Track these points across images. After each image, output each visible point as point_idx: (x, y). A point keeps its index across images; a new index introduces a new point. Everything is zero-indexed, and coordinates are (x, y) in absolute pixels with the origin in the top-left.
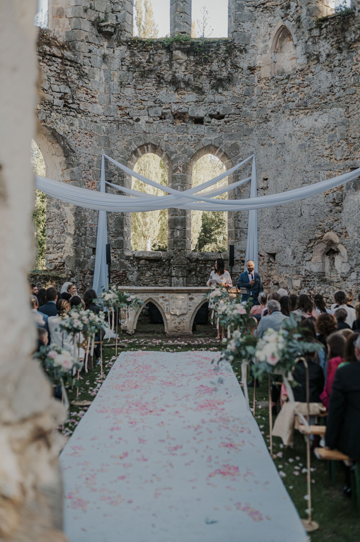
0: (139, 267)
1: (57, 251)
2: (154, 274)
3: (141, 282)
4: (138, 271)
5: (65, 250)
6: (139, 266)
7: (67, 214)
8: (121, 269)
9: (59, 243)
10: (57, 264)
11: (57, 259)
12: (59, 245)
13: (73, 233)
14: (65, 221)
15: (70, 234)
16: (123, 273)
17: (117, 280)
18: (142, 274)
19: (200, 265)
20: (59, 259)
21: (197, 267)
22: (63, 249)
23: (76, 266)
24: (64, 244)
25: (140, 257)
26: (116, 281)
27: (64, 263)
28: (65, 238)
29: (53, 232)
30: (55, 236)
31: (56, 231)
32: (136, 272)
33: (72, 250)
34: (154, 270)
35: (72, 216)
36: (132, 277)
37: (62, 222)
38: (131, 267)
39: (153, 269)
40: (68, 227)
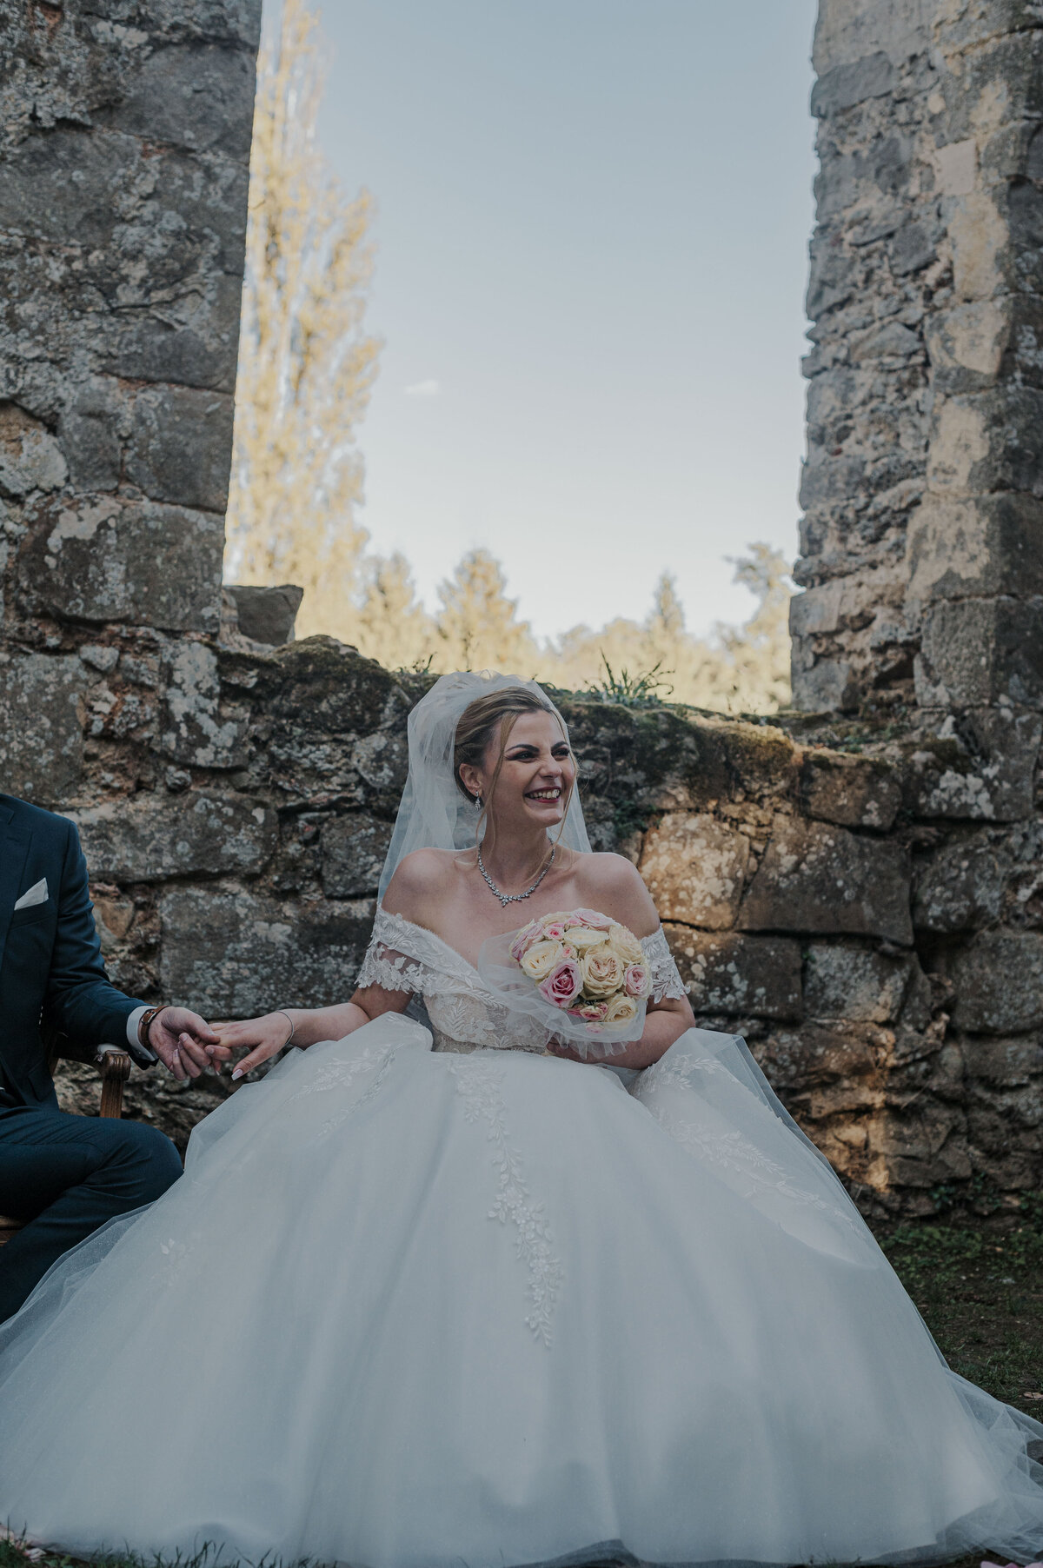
1: (867, 554)
5: (921, 536)
7: (949, 210)
9: (885, 480)
10: (859, 664)
11: (865, 621)
12: (883, 499)
13: (984, 361)
14: (931, 276)
15: (963, 382)
20: (882, 614)
22: (914, 525)
23: (1002, 666)
24: (916, 483)
27: (912, 647)
28: (925, 424)
29: (850, 386)
30: (861, 418)
31: (866, 378)
33: (977, 525)
35: (992, 209)
37: (910, 287)
40: (954, 318)
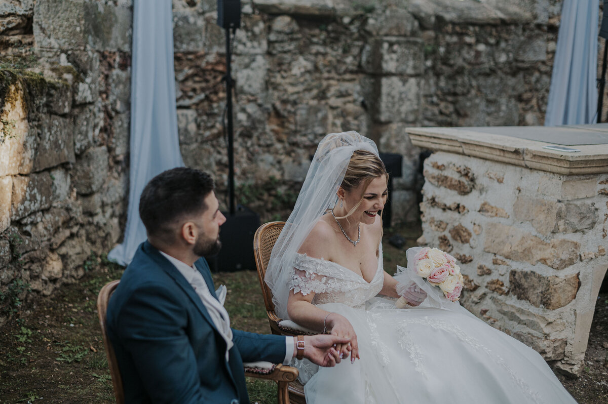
0: (270, 43)
2: (316, 69)
3: (276, 94)
4: (269, 53)
6: (273, 37)
8: (211, 47)
16: (218, 63)
17: (197, 86)
18: (280, 64)
19: (448, 38)
21: (438, 45)
25: (274, 6)
26: (194, 90)
27: (29, 19)
32: (260, 61)
34: (317, 54)
36: (248, 78)
38: (244, 40)
39: (315, 49)
